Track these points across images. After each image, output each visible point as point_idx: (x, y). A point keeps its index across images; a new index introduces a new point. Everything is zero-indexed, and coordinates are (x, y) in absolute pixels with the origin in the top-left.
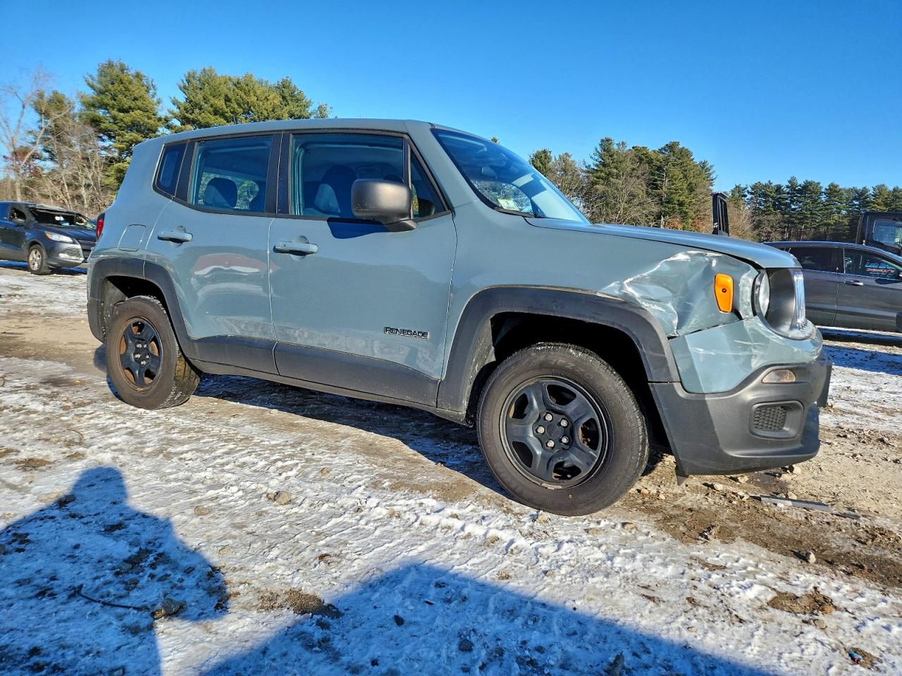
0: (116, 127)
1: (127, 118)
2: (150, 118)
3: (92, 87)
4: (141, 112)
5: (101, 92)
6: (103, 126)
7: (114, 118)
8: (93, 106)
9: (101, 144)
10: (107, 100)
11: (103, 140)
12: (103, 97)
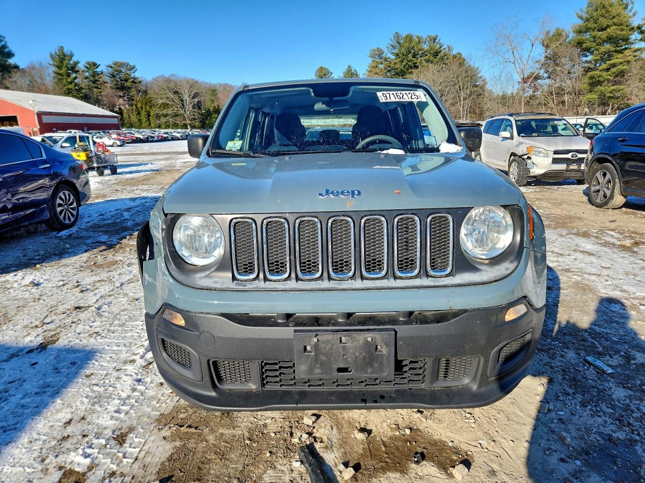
0: (594, 44)
1: (603, 35)
2: (622, 30)
3: (581, 18)
4: (616, 27)
5: (587, 20)
6: (584, 46)
7: (594, 37)
8: (580, 32)
9: (584, 59)
10: (591, 25)
11: (586, 56)
12: (587, 23)
